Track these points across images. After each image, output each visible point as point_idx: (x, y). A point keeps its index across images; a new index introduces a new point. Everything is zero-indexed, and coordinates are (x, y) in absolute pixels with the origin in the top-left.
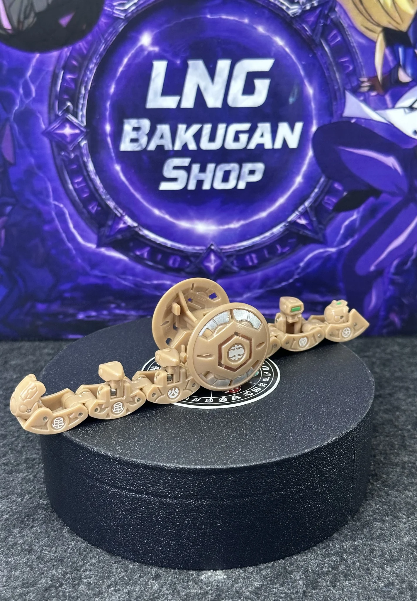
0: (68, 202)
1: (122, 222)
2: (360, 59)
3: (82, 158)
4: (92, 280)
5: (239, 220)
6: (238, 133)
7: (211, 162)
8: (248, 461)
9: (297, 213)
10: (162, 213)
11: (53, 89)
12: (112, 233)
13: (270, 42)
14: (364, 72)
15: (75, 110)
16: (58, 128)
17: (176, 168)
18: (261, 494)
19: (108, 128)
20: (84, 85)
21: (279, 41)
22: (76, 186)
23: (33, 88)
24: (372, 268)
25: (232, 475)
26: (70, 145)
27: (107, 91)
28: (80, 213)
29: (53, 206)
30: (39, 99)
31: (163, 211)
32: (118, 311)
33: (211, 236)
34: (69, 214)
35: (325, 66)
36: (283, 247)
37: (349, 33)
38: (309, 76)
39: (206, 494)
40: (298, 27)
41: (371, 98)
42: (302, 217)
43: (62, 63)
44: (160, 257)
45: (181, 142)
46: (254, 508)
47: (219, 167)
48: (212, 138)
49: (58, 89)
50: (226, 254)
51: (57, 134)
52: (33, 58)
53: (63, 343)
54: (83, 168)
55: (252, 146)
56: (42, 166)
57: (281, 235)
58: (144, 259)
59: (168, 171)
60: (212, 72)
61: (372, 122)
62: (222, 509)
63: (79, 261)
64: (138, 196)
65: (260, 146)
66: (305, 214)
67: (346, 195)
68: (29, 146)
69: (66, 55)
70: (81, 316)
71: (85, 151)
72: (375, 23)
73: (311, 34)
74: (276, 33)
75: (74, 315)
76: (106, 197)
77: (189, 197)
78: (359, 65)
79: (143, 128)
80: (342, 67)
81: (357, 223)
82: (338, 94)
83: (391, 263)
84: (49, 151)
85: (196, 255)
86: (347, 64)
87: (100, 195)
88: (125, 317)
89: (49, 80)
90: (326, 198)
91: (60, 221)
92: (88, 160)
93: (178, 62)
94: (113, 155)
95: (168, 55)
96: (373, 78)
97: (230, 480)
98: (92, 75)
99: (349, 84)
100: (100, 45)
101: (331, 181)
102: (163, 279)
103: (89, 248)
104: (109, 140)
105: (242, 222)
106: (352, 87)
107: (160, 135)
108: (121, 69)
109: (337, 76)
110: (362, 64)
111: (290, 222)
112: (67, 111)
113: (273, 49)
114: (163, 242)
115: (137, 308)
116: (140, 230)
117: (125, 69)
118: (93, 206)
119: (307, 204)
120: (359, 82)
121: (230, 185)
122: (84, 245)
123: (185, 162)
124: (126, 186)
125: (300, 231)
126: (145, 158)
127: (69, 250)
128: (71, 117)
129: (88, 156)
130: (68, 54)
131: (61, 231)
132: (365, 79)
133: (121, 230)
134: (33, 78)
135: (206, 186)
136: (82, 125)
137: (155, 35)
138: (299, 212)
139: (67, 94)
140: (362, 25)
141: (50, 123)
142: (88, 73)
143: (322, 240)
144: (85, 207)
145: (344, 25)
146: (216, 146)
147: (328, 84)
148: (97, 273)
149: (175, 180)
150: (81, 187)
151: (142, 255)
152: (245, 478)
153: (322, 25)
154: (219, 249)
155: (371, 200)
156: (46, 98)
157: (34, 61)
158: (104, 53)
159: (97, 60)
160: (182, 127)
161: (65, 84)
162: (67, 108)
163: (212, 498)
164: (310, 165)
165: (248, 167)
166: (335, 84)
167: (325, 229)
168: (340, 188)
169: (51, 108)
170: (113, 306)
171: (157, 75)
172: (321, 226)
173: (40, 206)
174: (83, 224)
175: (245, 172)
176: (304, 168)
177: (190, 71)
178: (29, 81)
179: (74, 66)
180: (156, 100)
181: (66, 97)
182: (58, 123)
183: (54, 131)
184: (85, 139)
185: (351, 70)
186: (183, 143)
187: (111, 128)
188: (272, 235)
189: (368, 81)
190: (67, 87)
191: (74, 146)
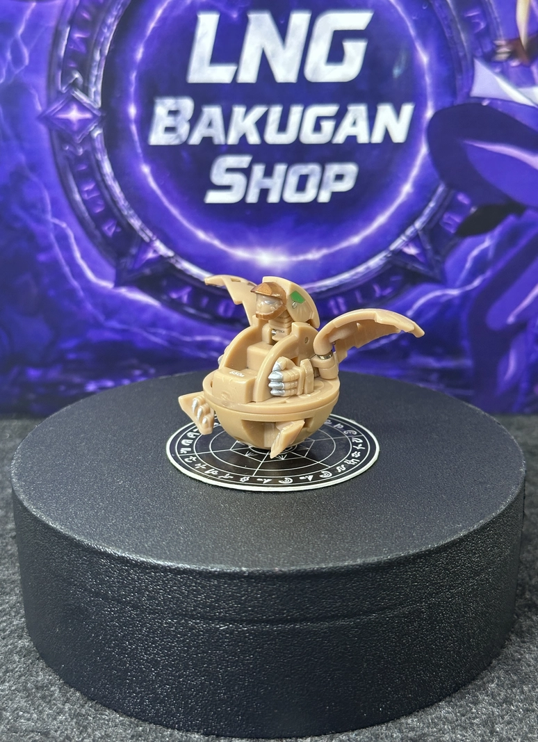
0: (73, 220)
1: (151, 250)
2: (496, 12)
3: (95, 156)
4: (108, 335)
5: (320, 248)
6: (319, 120)
7: (280, 161)
9: (403, 238)
10: (209, 236)
11: (55, 54)
12: (137, 266)
14: (501, 32)
15: (86, 85)
16: (61, 111)
17: (230, 170)
19: (132, 111)
20: (99, 49)
22: (86, 196)
23: (26, 52)
24: (511, 319)
26: (78, 136)
27: (132, 58)
28: (90, 236)
29: (52, 226)
30: (33, 69)
31: (212, 235)
33: (279, 270)
34: (76, 239)
35: (446, 22)
36: (383, 288)
38: (423, 35)
41: (512, 70)
42: (410, 245)
43: (68, 15)
44: (205, 301)
45: (238, 133)
47: (292, 170)
48: (283, 127)
49: (62, 53)
51: (59, 119)
52: (26, 8)
54: (96, 169)
55: (340, 139)
56: (35, 166)
57: (379, 271)
58: (183, 304)
59: (218, 175)
60: (283, 29)
61: (510, 104)
63: (89, 306)
64: (175, 211)
65: (351, 139)
66: (414, 240)
67: (475, 212)
68: (18, 136)
69: (75, 4)
70: (91, 387)
71: (99, 144)
75: (81, 386)
76: (128, 213)
77: (248, 213)
78: (495, 21)
79: (183, 112)
80: (469, 24)
81: (491, 254)
82: (463, 63)
84: (46, 144)
86: (477, 21)
87: (120, 210)
89: (49, 40)
90: (446, 216)
91: (61, 248)
92: (102, 159)
93: (235, 15)
94: (139, 150)
95: (220, 5)
96: (514, 40)
99: (480, 50)
101: (452, 192)
102: (209, 334)
103: (104, 288)
104: (134, 128)
105: (324, 251)
106: (485, 54)
107: (208, 123)
108: (152, 25)
109: (463, 36)
110: (499, 20)
111: (393, 252)
112: (74, 85)
116: (177, 261)
117: (157, 25)
118: (110, 225)
119: (418, 224)
120: (494, 47)
121: (308, 196)
122: (96, 284)
123: (244, 161)
124: (157, 197)
125: (407, 264)
126: (184, 154)
127: (74, 290)
128: (79, 95)
129: (104, 151)
130: (77, 3)
131: (63, 262)
132: (503, 42)
133: (150, 262)
134: (27, 37)
135: (273, 198)
136: (96, 106)
138: (407, 237)
139: (75, 61)
141: (49, 103)
142: (106, 30)
143: (438, 277)
144: (98, 227)
146: (287, 138)
147: (449, 49)
148: (114, 324)
149: (227, 188)
150: (92, 198)
151: (180, 298)
155: (511, 219)
156: (44, 67)
157: (28, 14)
158: (128, 3)
159: (118, 13)
160: (239, 111)
161: (72, 47)
162: (74, 81)
164: (423, 167)
165: (334, 169)
166: (460, 49)
167: (444, 262)
168: (466, 202)
169: (51, 81)
170: (137, 372)
171: (204, 35)
172: (438, 258)
173: (33, 225)
174: (94, 252)
175: (329, 177)
176: (415, 172)
177: (251, 30)
178: (21, 42)
179: (85, 20)
180: (203, 70)
181: (72, 65)
182: (61, 102)
183: (54, 115)
184: (100, 127)
185: (482, 29)
186: (241, 135)
187: (137, 111)
188: (369, 270)
189: (507, 45)
190: (75, 50)
191: (84, 136)
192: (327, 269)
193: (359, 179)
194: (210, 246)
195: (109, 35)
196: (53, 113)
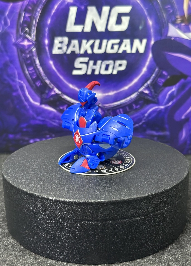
0: (25, 80)
1: (53, 91)
2: (176, 6)
3: (33, 58)
4: (38, 122)
5: (113, 91)
6: (113, 45)
7: (99, 59)
9: (143, 87)
11: (19, 21)
12: (48, 97)
14: (178, 13)
15: (30, 33)
16: (21, 42)
17: (81, 63)
19: (46, 42)
20: (35, 20)
22: (30, 72)
23: (9, 21)
24: (183, 117)
26: (27, 51)
27: (46, 23)
28: (31, 86)
29: (18, 83)
30: (11, 27)
31: (75, 86)
33: (99, 99)
34: (26, 87)
35: (158, 10)
36: (136, 105)
38: (150, 15)
41: (182, 27)
42: (146, 90)
43: (24, 8)
47: (103, 63)
48: (100, 47)
49: (22, 21)
50: (107, 109)
51: (20, 45)
52: (9, 5)
54: (34, 62)
55: (120, 51)
56: (12, 61)
57: (135, 99)
59: (77, 64)
60: (100, 12)
61: (182, 39)
63: (31, 112)
64: (61, 77)
65: (125, 52)
66: (147, 88)
67: (170, 78)
68: (6, 51)
70: (32, 141)
71: (35, 53)
75: (28, 141)
76: (45, 78)
77: (88, 78)
79: (64, 42)
81: (175, 93)
84: (16, 54)
86: (169, 9)
87: (42, 77)
89: (17, 17)
90: (159, 79)
91: (21, 91)
92: (36, 59)
93: (83, 8)
94: (49, 56)
95: (78, 4)
96: (183, 16)
98: (39, 15)
99: (170, 20)
101: (161, 71)
103: (36, 105)
104: (47, 48)
105: (115, 92)
106: (172, 21)
107: (73, 46)
108: (53, 11)
109: (164, 15)
110: (177, 9)
111: (140, 92)
112: (26, 33)
113: (131, 1)
116: (62, 95)
117: (55, 11)
118: (39, 82)
119: (149, 82)
120: (176, 19)
121: (109, 72)
122: (33, 104)
123: (86, 59)
124: (55, 73)
125: (145, 97)
126: (65, 57)
127: (26, 106)
128: (28, 36)
129: (36, 56)
130: (27, 3)
131: (21, 96)
133: (53, 96)
134: (9, 16)
135: (97, 73)
136: (34, 40)
138: (145, 87)
139: (26, 24)
141: (17, 39)
142: (37, 13)
143: (156, 101)
144: (34, 83)
146: (101, 51)
147: (159, 19)
148: (40, 118)
149: (80, 69)
150: (32, 73)
151: (63, 109)
154: (103, 106)
155: (182, 80)
156: (15, 26)
157: (10, 7)
158: (45, 3)
159: (41, 7)
160: (84, 41)
161: (25, 19)
162: (26, 31)
164: (151, 62)
165: (118, 62)
166: (163, 19)
167: (158, 96)
169: (18, 31)
170: (48, 136)
171: (72, 14)
172: (156, 94)
173: (11, 82)
174: (33, 92)
175: (116, 65)
176: (147, 63)
177: (89, 12)
178: (7, 17)
179: (30, 10)
180: (71, 27)
181: (25, 26)
182: (21, 39)
183: (19, 43)
184: (35, 48)
185: (171, 12)
186: (85, 50)
187: (48, 42)
188: (131, 99)
189: (180, 18)
190: (26, 21)
191: (29, 51)
192: (116, 98)
193: (128, 66)
194: (74, 90)
195: (38, 15)
196: (18, 43)
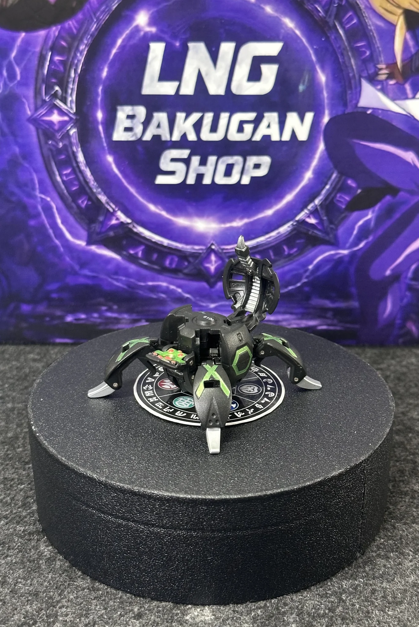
0: (55, 195)
1: (114, 218)
2: (378, 44)
3: (71, 148)
4: (82, 280)
5: (242, 218)
6: (242, 123)
7: (212, 154)
8: (244, 492)
9: (306, 211)
10: (158, 208)
11: (40, 72)
12: (103, 230)
13: (278, 23)
14: (382, 58)
15: (64, 95)
16: (46, 114)
17: (173, 160)
18: (257, 528)
19: (100, 115)
20: (74, 67)
21: (289, 23)
22: (65, 178)
23: (18, 71)
24: (388, 273)
25: (224, 506)
26: (58, 133)
27: (99, 76)
28: (68, 207)
29: (39, 200)
30: (24, 83)
31: (160, 207)
32: (109, 314)
33: (211, 235)
34: (57, 209)
35: (340, 51)
36: (290, 248)
37: (367, 15)
38: (322, 61)
39: (196, 525)
40: (310, 8)
41: (389, 87)
42: (311, 216)
43: (50, 43)
44: (155, 256)
45: (180, 132)
46: (249, 542)
47: (221, 160)
48: (214, 128)
49: (46, 72)
50: (228, 255)
51: (43, 121)
52: (18, 37)
53: (50, 348)
54: (73, 158)
55: (258, 137)
56: (27, 155)
58: (138, 258)
59: (165, 164)
60: (214, 56)
61: (389, 113)
62: (214, 542)
63: (68, 259)
64: (132, 190)
65: (266, 138)
66: (314, 213)
67: (360, 193)
68: (13, 134)
69: (54, 35)
70: (69, 319)
71: (74, 140)
72: (394, 4)
73: (324, 15)
74: (286, 15)
75: (62, 318)
76: (96, 190)
77: (188, 192)
78: (377, 50)
79: (138, 116)
81: (372, 223)
82: (353, 81)
83: (409, 268)
84: (35, 139)
85: (195, 255)
86: (364, 49)
87: (90, 189)
88: (117, 321)
89: (36, 62)
90: (338, 195)
91: (46, 216)
92: (77, 151)
93: (178, 44)
94: (105, 145)
95: (166, 37)
97: (222, 512)
98: (82, 57)
99: (365, 72)
100: (91, 24)
101: (343, 178)
102: (158, 280)
103: (79, 245)
104: (101, 128)
105: (246, 221)
106: (369, 75)
107: (157, 125)
108: (114, 51)
109: (353, 61)
110: (380, 49)
111: (298, 221)
112: (55, 96)
113: (283, 31)
114: (159, 241)
115: (130, 311)
116: (134, 226)
117: (118, 51)
118: (83, 199)
119: (317, 201)
120: (377, 69)
121: (233, 180)
122: (73, 242)
123: (184, 153)
124: (119, 179)
125: (309, 231)
126: (139, 148)
127: (56, 247)
128: (58, 103)
129: (78, 146)
130: (57, 33)
131: (48, 226)
132: (384, 66)
133: (113, 227)
134: (18, 60)
135: (207, 181)
136: (72, 112)
137: (153, 13)
138: (309, 210)
139: (55, 78)
140: (381, 6)
141: (36, 109)
142: (78, 55)
143: (333, 240)
144: (74, 201)
145: (360, 6)
146: (217, 137)
147: (342, 71)
148: (86, 272)
149: (172, 173)
150: (70, 179)
151: (137, 253)
152: (239, 511)
153: (336, 5)
154: (220, 248)
155: (388, 198)
156: (32, 82)
157: (19, 42)
158: (96, 33)
159: (88, 41)
160: (181, 116)
161: (53, 67)
162: (55, 92)
163: (203, 530)
164: (321, 159)
165: (253, 160)
166: (350, 71)
167: (337, 230)
168: (354, 185)
169: (37, 92)
170: (104, 308)
171: (155, 58)
172: (332, 226)
173: (25, 199)
174: (71, 219)
175: (249, 166)
176: (315, 163)
177: (190, 54)
178: (14, 62)
179: (63, 47)
180: (153, 85)
181: (54, 80)
182: (45, 108)
184: (75, 127)
185: (367, 56)
186: (182, 134)
187: (103, 115)
188: (279, 235)
189: (387, 68)
190: (55, 69)
191: (63, 134)
193: (272, 167)
194: (159, 216)
196: (39, 117)
